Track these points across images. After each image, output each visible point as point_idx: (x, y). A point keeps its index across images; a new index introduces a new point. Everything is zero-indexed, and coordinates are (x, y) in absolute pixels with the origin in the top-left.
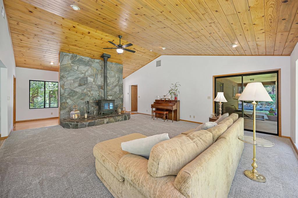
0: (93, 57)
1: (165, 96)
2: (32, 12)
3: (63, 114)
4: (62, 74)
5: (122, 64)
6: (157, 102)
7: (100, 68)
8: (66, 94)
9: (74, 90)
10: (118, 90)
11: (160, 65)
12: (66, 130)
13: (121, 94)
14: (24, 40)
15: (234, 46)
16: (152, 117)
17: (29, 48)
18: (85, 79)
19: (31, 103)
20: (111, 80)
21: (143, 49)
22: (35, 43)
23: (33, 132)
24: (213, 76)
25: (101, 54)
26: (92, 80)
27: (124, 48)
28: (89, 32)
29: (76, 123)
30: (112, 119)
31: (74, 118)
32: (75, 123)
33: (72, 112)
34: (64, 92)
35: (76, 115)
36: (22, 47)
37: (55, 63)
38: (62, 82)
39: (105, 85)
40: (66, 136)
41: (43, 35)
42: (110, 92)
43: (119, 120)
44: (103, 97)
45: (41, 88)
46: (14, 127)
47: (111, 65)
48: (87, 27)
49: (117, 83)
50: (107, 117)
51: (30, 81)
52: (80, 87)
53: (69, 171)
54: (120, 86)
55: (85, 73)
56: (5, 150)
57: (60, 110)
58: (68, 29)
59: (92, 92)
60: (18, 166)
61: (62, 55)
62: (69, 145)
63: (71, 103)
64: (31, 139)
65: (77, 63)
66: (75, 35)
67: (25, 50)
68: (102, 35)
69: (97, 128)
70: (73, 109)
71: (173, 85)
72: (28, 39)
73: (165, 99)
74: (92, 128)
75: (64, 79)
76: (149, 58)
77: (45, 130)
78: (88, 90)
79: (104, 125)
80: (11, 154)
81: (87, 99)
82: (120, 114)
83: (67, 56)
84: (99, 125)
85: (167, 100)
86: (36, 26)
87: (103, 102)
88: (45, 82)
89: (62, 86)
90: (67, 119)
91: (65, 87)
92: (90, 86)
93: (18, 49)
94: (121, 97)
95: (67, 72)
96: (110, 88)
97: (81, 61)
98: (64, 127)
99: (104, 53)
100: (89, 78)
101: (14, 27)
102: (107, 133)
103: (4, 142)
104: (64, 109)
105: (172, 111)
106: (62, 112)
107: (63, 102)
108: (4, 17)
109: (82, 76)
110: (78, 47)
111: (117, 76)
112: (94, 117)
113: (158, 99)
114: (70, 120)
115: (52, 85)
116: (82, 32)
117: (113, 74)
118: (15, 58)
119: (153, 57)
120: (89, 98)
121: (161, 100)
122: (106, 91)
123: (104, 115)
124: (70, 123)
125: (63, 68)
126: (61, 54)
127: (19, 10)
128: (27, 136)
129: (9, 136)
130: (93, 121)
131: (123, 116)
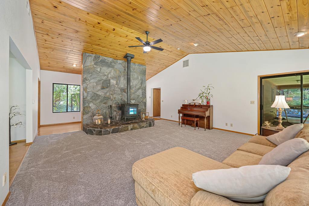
0: (116, 58)
1: (194, 100)
2: (57, 8)
3: (86, 118)
4: (85, 76)
5: (145, 65)
6: (185, 107)
7: (122, 70)
8: (89, 98)
9: (97, 93)
10: (141, 93)
11: (188, 65)
12: (89, 137)
13: (144, 98)
14: (48, 40)
15: (301, 35)
16: (179, 124)
17: (53, 49)
18: (108, 82)
19: (55, 106)
20: (134, 83)
21: (170, 47)
22: (59, 44)
23: (57, 138)
24: (258, 76)
25: (124, 54)
26: (115, 82)
27: (152, 45)
28: (114, 29)
29: (100, 129)
30: (136, 125)
31: (97, 123)
32: (98, 129)
33: (95, 117)
34: (87, 96)
35: (99, 120)
36: (47, 48)
37: (78, 65)
38: (85, 85)
39: (129, 88)
40: (90, 144)
41: (67, 34)
42: (132, 96)
43: (143, 127)
44: (126, 100)
45: (63, 92)
46: (39, 132)
47: (134, 66)
48: (112, 23)
49: (140, 85)
50: (131, 122)
51: (53, 84)
52: (102, 91)
53: (101, 195)
54: (143, 89)
55: (108, 75)
56: (29, 159)
57: (83, 114)
58: (92, 26)
59: (114, 96)
60: (43, 182)
61: (85, 56)
62: (95, 156)
63: (94, 107)
64: (55, 146)
65: (100, 65)
66: (99, 33)
67: (49, 52)
68: (127, 31)
69: (121, 135)
70: (96, 114)
71: (204, 88)
72: (52, 39)
73: (195, 103)
74: (116, 135)
75: (87, 81)
76: (175, 57)
77: (68, 136)
78: (111, 93)
79: (128, 131)
80: (36, 164)
81: (110, 103)
82: (144, 119)
83: (90, 57)
84: (123, 132)
85: (197, 105)
86: (60, 23)
87: (127, 107)
88: (67, 85)
89: (85, 89)
90: (89, 124)
91: (88, 91)
92: (112, 89)
93: (43, 50)
94: (144, 101)
95: (90, 74)
96: (133, 92)
97: (104, 63)
98: (87, 133)
99: (127, 52)
100: (112, 81)
101: (39, 26)
102: (134, 143)
103: (29, 149)
104: (87, 113)
105: (205, 117)
106: (85, 117)
107: (86, 106)
108: (29, 14)
109: (105, 78)
110: (101, 46)
111: (140, 78)
112: (118, 123)
113: (186, 104)
114: (93, 125)
115: (74, 89)
116: (106, 29)
117: (136, 76)
118: (40, 60)
119: (179, 57)
120: (111, 102)
121: (190, 105)
122: (129, 94)
123: (127, 121)
124: (94, 129)
125: (86, 69)
126: (84, 54)
127: (43, 6)
128: (52, 142)
129: (34, 142)
130: (117, 127)
131: (148, 122)
